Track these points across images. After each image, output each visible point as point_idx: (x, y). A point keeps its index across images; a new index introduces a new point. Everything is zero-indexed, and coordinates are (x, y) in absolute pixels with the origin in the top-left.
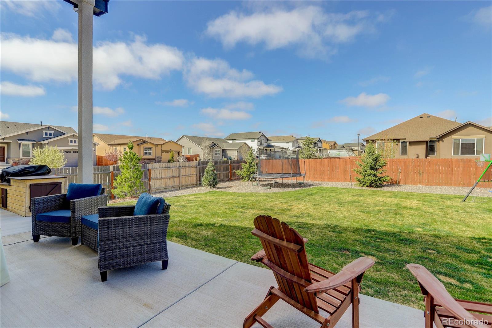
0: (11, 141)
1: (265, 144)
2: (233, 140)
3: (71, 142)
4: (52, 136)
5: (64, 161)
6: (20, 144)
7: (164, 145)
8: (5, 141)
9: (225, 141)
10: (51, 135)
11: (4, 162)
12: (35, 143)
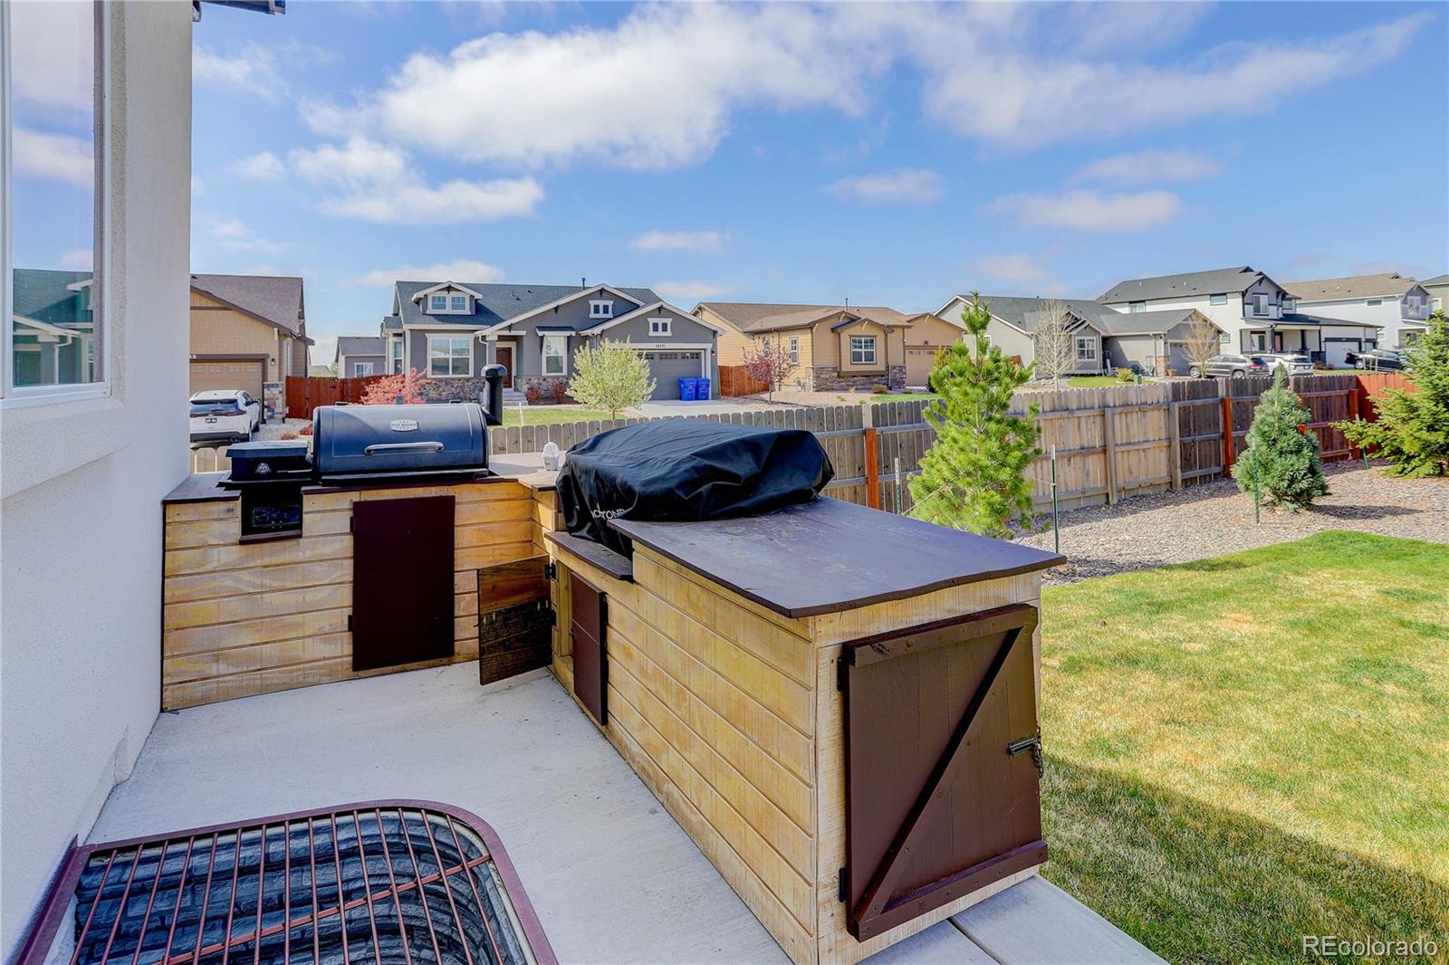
0: (523, 333)
1: (1274, 312)
2: (1131, 302)
3: (656, 327)
4: (610, 315)
5: (649, 385)
6: (542, 338)
7: (910, 327)
8: (513, 333)
9: (1104, 305)
10: (607, 313)
11: (511, 387)
12: (574, 334)
